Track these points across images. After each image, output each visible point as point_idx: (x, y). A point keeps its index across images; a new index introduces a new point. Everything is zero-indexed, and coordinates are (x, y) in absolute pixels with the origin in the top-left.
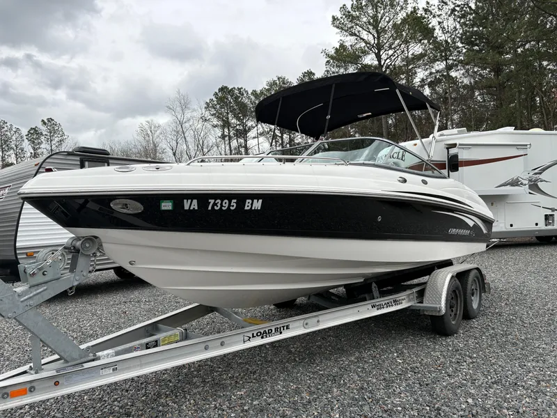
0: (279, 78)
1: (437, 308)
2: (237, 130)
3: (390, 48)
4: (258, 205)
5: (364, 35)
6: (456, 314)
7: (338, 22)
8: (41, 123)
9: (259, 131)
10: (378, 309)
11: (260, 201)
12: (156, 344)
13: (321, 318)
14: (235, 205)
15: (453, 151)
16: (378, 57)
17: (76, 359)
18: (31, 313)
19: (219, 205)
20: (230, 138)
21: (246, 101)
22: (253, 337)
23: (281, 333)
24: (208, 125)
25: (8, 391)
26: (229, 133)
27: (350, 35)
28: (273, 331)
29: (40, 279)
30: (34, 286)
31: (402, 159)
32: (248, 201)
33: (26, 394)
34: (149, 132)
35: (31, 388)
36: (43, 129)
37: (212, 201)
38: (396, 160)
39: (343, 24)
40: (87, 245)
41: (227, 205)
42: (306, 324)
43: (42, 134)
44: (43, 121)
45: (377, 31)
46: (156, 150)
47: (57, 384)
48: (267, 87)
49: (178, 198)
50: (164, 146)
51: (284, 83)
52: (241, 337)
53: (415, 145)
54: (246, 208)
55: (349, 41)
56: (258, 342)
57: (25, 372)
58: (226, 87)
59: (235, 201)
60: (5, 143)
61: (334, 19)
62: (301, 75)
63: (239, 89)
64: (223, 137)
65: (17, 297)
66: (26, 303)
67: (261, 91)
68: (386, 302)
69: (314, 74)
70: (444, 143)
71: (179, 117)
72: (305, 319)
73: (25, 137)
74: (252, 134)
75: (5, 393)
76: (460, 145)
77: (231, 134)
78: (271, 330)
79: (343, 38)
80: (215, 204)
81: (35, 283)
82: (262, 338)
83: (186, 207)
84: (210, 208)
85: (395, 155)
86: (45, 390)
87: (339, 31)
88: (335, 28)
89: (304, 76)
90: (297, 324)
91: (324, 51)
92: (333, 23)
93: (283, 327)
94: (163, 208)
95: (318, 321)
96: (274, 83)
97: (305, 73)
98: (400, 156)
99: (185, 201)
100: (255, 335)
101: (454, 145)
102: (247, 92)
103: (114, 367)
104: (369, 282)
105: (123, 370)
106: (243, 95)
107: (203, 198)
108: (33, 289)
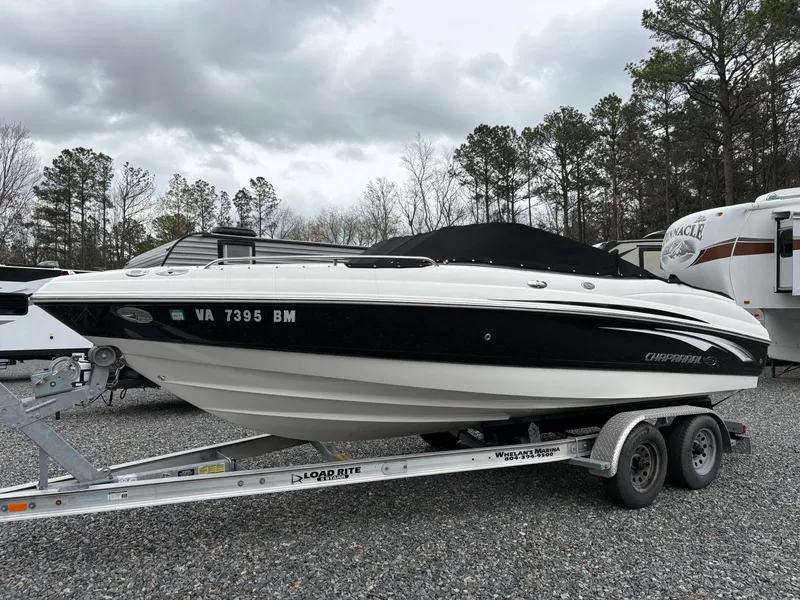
0: (563, 110)
1: (600, 466)
2: (499, 187)
3: (742, 52)
4: (290, 316)
5: (698, 36)
6: (650, 480)
7: (653, 19)
8: (249, 183)
9: (531, 188)
10: (506, 459)
11: (293, 312)
12: (193, 472)
13: (409, 463)
14: (260, 316)
15: (785, 224)
16: (720, 68)
17: (88, 480)
18: (37, 426)
19: (239, 315)
20: (488, 198)
21: (513, 144)
22: (306, 477)
23: (347, 476)
24: (455, 181)
25: (8, 504)
26: (487, 192)
27: (673, 37)
28: (336, 473)
29: (47, 390)
30: (41, 397)
31: (697, 237)
32: (275, 312)
33: (26, 509)
34: (380, 194)
35: (31, 503)
36: (252, 192)
37: (229, 312)
38: (689, 238)
39: (661, 21)
40: (104, 356)
41: (249, 316)
42: (387, 469)
43: (251, 199)
44: (252, 180)
45: (719, 29)
46: (387, 218)
47: (59, 503)
48: (545, 124)
49: (189, 307)
50: (398, 213)
51: (571, 117)
52: (288, 476)
53: (720, 214)
54: (275, 320)
55: (670, 46)
56: (312, 484)
57: (34, 487)
58: (486, 127)
59: (259, 311)
60: (206, 210)
61: (647, 15)
62: (598, 102)
63: (504, 129)
64: (478, 197)
65: (22, 407)
66: (31, 415)
67: (535, 129)
68: (525, 450)
69: (620, 101)
70: (771, 210)
71: (418, 173)
72: (386, 462)
73: (232, 202)
74: (521, 192)
75: (4, 505)
76: (796, 214)
77: (491, 193)
78: (333, 472)
79: (660, 45)
80: (233, 315)
81: (41, 394)
82: (319, 480)
83: (201, 318)
84: (229, 319)
85: (689, 231)
86: (46, 508)
87: (654, 33)
88: (648, 30)
89: (603, 105)
90: (371, 467)
91: (629, 66)
92: (644, 23)
93: (351, 469)
94: (174, 318)
95: (405, 467)
96: (556, 117)
97: (605, 99)
98: (695, 232)
99: (197, 311)
100: (308, 475)
101: (786, 215)
102: (514, 132)
103: (124, 492)
104: (524, 421)
105: (133, 498)
106: (509, 136)
107: (218, 307)
108: (40, 400)
